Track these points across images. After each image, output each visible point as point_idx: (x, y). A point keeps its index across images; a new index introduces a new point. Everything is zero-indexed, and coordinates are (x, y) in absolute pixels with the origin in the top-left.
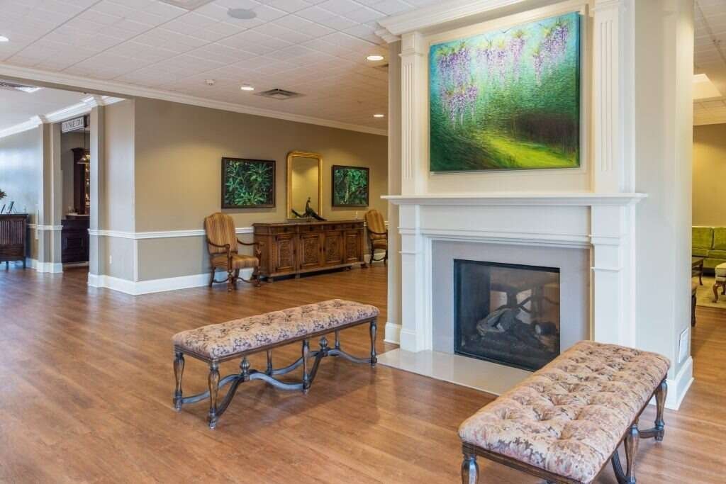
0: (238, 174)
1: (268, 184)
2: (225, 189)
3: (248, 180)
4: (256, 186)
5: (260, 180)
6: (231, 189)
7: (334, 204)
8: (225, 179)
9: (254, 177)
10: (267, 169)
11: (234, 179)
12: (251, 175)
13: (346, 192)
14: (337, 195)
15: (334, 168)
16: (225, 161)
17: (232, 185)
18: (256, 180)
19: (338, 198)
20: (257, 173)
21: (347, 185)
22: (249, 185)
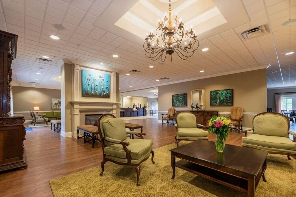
0: (176, 98)
1: (184, 100)
2: (173, 102)
3: (179, 100)
4: (181, 101)
5: (182, 99)
6: (174, 102)
7: (211, 105)
8: (173, 100)
9: (180, 99)
10: (184, 96)
11: (175, 100)
12: (179, 98)
13: (217, 100)
14: (212, 101)
15: (211, 92)
16: (173, 96)
17: (174, 101)
18: (181, 99)
19: (213, 103)
20: (181, 97)
21: (218, 98)
22: (179, 101)
